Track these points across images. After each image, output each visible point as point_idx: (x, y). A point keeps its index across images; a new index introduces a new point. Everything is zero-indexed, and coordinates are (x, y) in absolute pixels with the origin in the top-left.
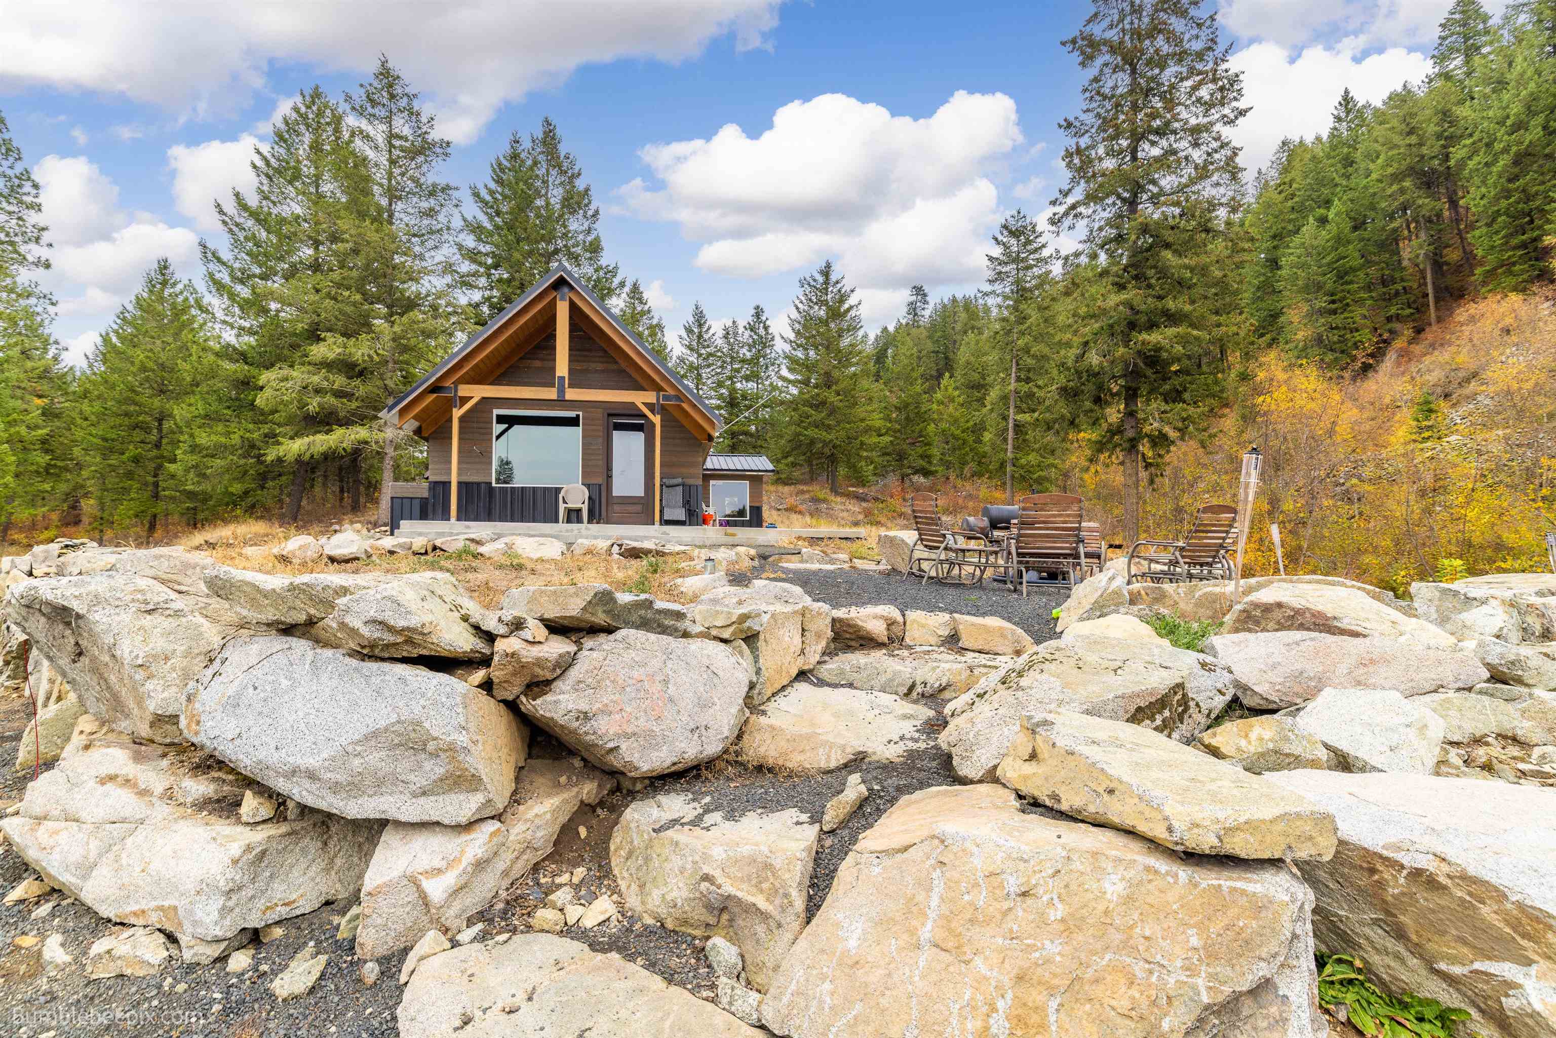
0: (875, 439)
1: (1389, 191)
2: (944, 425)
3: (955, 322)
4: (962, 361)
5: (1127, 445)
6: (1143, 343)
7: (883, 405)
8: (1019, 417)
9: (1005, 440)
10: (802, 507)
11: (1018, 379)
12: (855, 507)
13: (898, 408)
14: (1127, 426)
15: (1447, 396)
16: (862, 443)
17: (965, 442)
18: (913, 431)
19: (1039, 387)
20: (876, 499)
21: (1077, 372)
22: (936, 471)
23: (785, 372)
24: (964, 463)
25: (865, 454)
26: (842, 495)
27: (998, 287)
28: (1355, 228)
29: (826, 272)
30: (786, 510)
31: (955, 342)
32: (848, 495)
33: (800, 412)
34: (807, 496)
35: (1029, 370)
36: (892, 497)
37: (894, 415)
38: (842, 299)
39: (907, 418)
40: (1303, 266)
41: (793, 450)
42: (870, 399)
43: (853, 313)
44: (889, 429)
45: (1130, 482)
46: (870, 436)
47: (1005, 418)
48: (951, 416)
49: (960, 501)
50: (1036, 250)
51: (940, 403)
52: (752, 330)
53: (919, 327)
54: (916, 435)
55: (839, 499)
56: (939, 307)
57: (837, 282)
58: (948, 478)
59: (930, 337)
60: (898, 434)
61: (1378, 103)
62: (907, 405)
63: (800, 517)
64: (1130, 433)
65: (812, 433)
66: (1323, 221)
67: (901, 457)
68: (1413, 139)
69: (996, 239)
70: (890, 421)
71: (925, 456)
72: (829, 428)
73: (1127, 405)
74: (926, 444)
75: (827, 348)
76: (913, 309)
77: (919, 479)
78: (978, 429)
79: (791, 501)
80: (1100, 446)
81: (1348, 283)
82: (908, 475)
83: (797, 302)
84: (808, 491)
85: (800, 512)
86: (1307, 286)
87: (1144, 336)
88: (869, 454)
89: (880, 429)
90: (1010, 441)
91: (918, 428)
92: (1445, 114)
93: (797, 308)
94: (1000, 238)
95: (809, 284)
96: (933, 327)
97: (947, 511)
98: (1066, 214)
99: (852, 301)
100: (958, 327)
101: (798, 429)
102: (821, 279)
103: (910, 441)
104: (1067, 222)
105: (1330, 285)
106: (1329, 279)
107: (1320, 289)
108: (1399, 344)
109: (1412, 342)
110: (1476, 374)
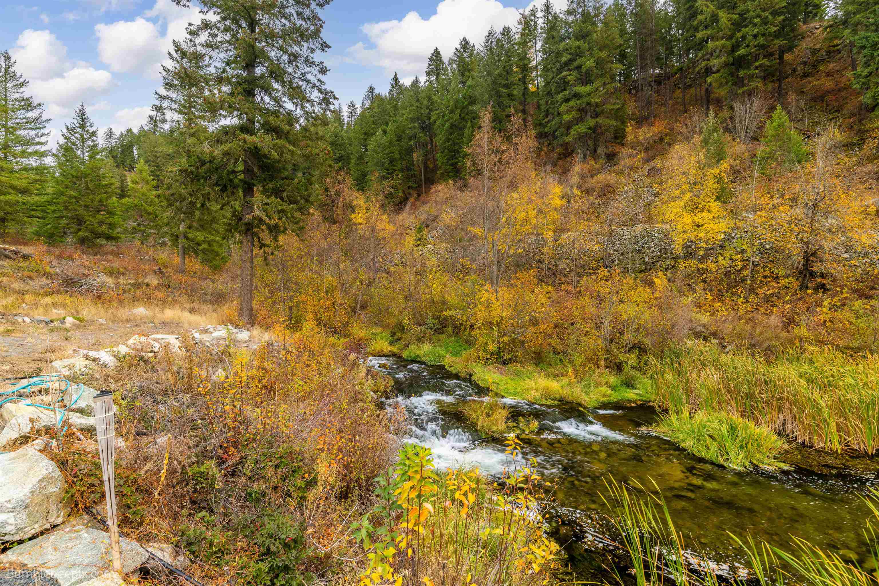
1: (410, 126)
14: (244, 213)
15: (427, 226)
28: (398, 141)
40: (376, 152)
64: (246, 219)
66: (385, 132)
68: (418, 104)
73: (245, 197)
76: (153, 120)
81: (394, 166)
86: (377, 163)
92: (429, 98)
105: (386, 165)
106: (387, 161)
107: (383, 165)
108: (412, 200)
109: (416, 200)
110: (436, 218)
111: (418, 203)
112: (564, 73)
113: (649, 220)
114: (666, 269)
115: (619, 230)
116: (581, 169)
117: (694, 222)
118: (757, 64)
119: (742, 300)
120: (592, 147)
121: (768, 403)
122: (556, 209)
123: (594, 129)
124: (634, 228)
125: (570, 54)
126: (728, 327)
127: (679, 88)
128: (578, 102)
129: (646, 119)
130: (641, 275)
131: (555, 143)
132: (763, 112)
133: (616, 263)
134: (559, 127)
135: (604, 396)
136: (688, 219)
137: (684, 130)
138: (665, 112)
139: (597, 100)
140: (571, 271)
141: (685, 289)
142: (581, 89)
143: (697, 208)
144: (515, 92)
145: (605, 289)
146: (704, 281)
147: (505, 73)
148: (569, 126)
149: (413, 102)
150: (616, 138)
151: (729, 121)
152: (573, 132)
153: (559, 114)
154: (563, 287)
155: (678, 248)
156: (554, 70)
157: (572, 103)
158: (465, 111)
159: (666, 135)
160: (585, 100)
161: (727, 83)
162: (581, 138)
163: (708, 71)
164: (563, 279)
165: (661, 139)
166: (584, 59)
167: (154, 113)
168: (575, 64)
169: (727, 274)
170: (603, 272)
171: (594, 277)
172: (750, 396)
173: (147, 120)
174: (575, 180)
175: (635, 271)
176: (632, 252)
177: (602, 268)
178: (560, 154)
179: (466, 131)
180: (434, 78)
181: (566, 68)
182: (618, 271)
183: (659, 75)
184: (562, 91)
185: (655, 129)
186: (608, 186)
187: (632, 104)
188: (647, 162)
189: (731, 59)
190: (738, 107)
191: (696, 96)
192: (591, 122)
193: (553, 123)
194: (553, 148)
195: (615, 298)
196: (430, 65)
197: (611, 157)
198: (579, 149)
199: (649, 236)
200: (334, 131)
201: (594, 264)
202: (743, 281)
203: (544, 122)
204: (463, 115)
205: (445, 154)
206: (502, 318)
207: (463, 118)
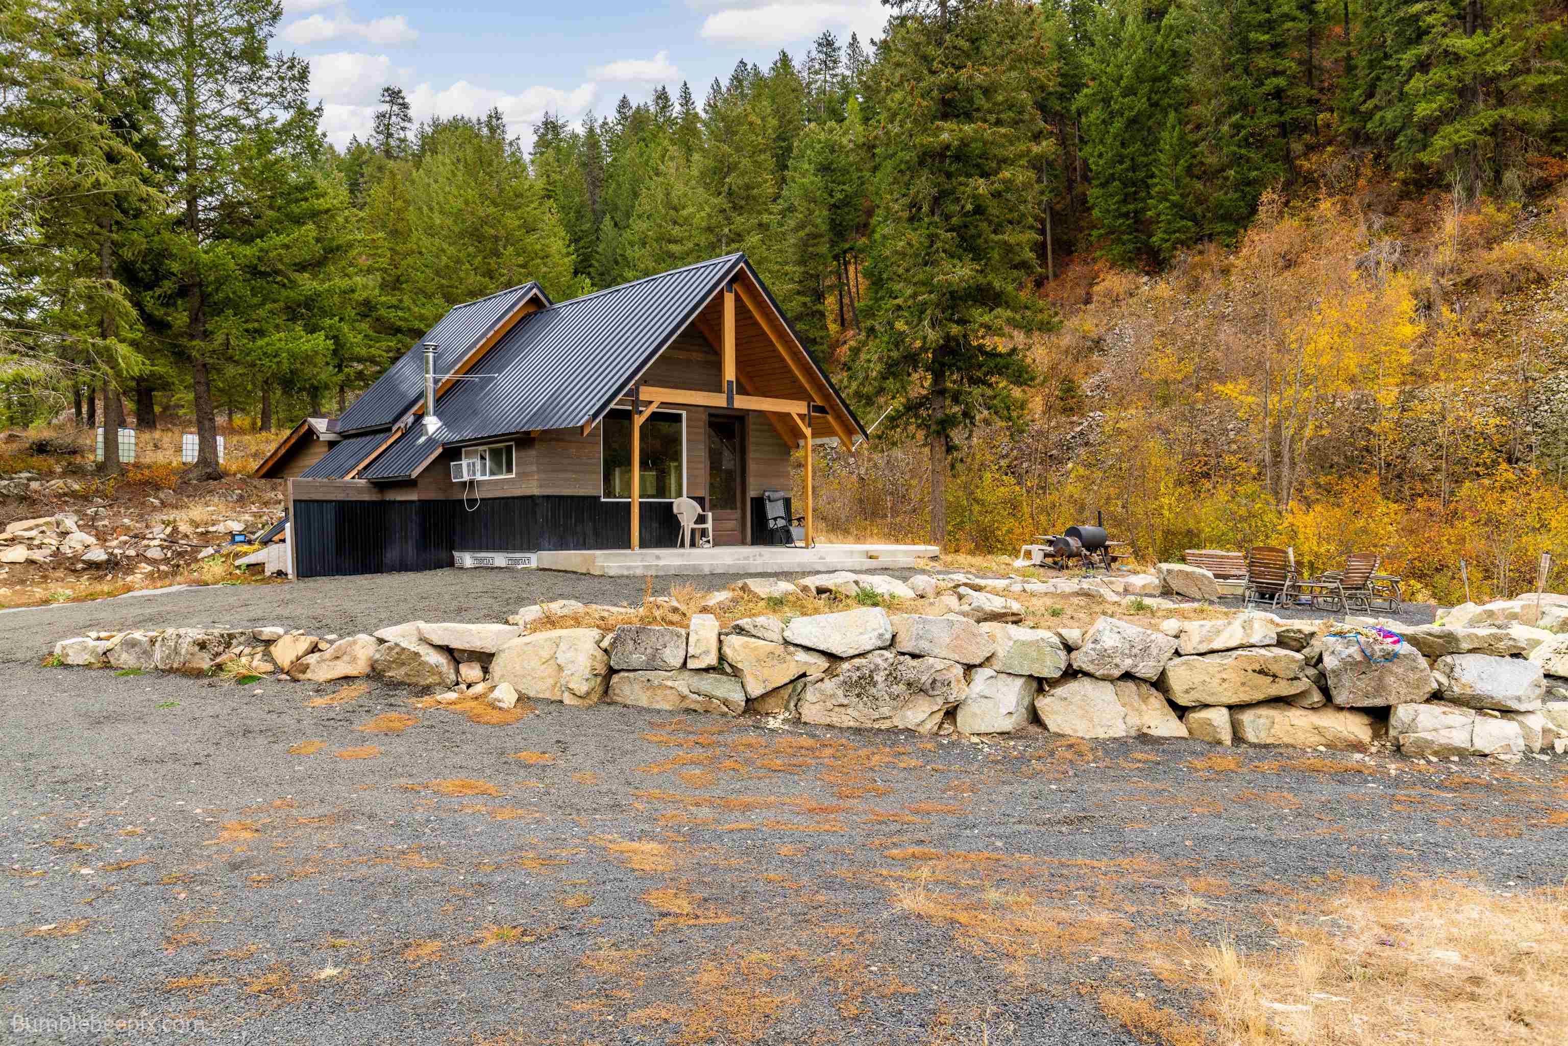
76: (383, 124)
110: (1098, 344)
115: (1549, 380)
116: (1463, 228)
120: (1489, 171)
123: (1494, 132)
128: (1453, 72)
133: (1538, 452)
134: (1403, 128)
139: (1500, 68)
140: (1437, 470)
142: (1461, 42)
148: (1429, 127)
152: (1438, 142)
153: (1404, 95)
154: (1420, 503)
157: (1437, 74)
158: (1162, 87)
160: (1471, 67)
162: (1460, 153)
164: (1419, 487)
167: (386, 107)
171: (1486, 482)
173: (372, 124)
174: (1445, 254)
177: (1505, 465)
178: (1405, 182)
179: (1165, 134)
182: (1538, 470)
184: (1411, 44)
186: (1528, 268)
192: (1486, 115)
193: (1389, 115)
194: (1389, 167)
197: (1539, 192)
198: (1455, 178)
200: (827, 140)
201: (1487, 457)
203: (1363, 108)
204: (1155, 97)
205: (1111, 189)
206: (1317, 556)
207: (1156, 105)
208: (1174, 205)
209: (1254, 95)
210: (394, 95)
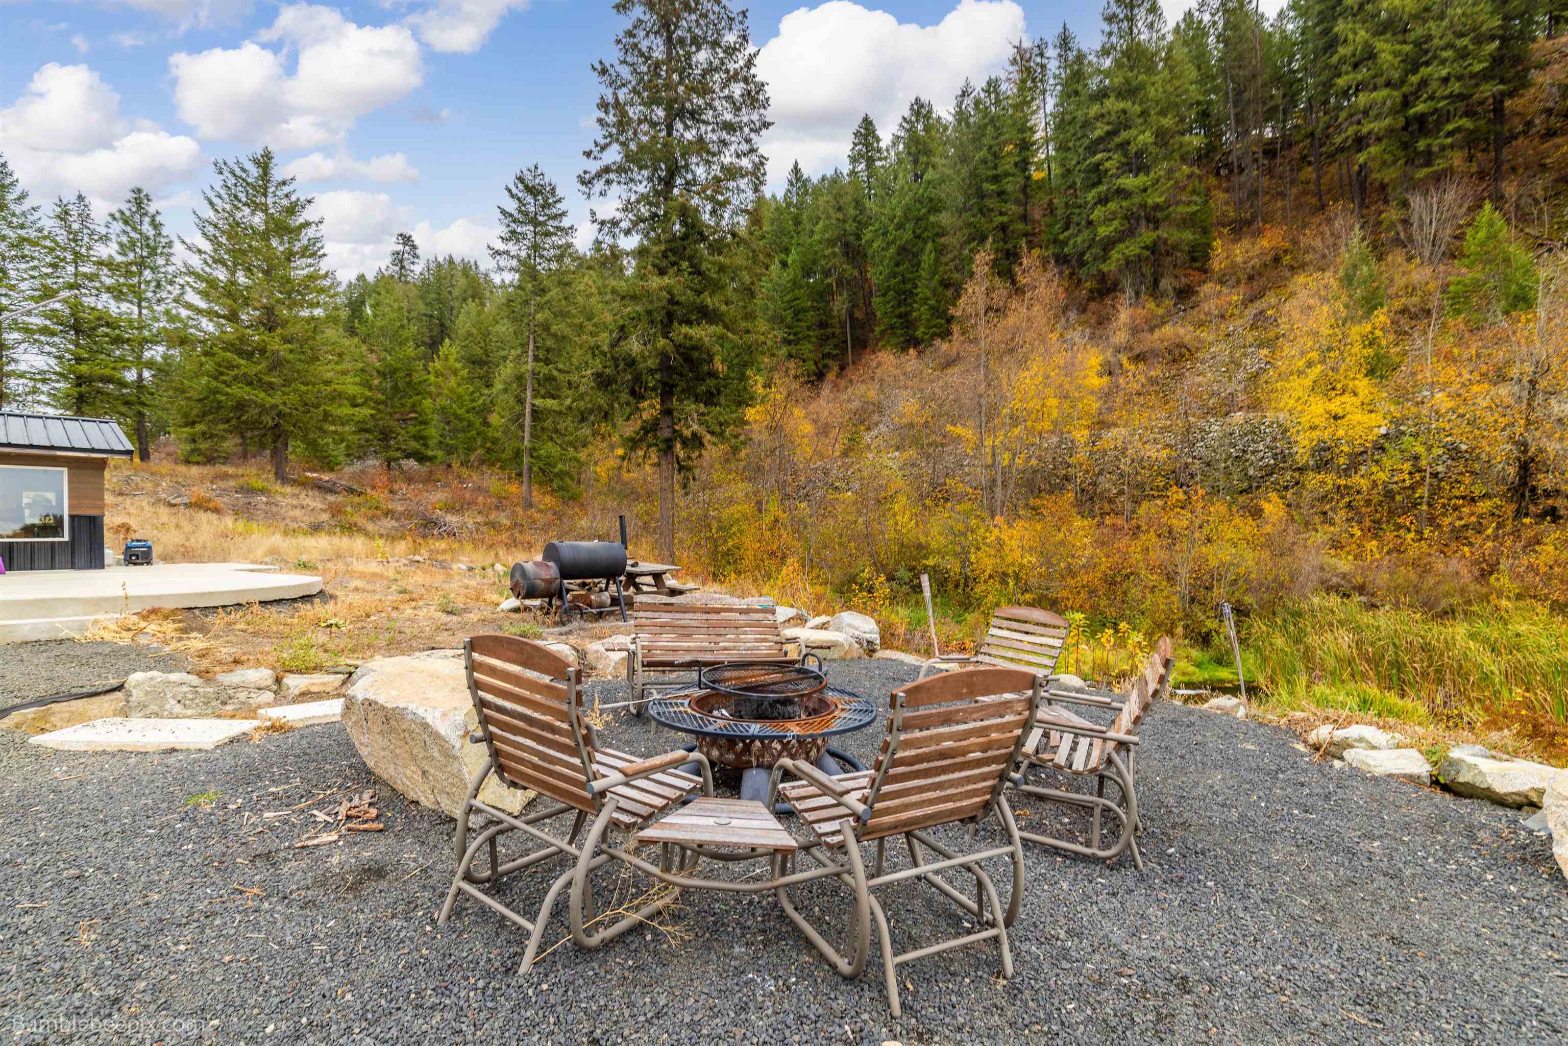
0: (347, 410)
1: (827, 252)
2: (442, 402)
3: (452, 286)
4: (462, 332)
5: (663, 446)
6: (686, 336)
7: (361, 365)
8: (538, 402)
9: (521, 427)
10: (220, 502)
11: (536, 359)
12: (314, 501)
13: (382, 374)
14: (663, 425)
16: (326, 414)
17: (470, 424)
18: (403, 405)
19: (560, 370)
20: (351, 491)
21: (613, 358)
22: (435, 457)
23: (192, 298)
24: (470, 449)
25: (333, 428)
26: (294, 482)
27: (512, 248)
28: (804, 276)
29: (265, 162)
30: (188, 506)
31: (452, 309)
32: (304, 484)
33: (218, 359)
34: (232, 483)
35: (548, 350)
36: (373, 488)
37: (376, 382)
38: (292, 210)
39: (395, 388)
40: (770, 299)
41: (204, 414)
42: (340, 355)
43: (311, 232)
44: (367, 399)
45: (666, 486)
46: (340, 406)
47: (520, 401)
48: (451, 390)
49: (467, 495)
50: (555, 217)
51: (438, 374)
52: (126, 222)
53: (407, 283)
54: (407, 409)
55: (288, 489)
56: (432, 265)
57: (284, 183)
58: (449, 466)
59: (422, 297)
60: (382, 407)
61: (815, 179)
62: (393, 372)
63: (214, 517)
64: (666, 433)
65: (239, 391)
66: (784, 264)
67: (386, 436)
68: (840, 216)
69: (510, 191)
70: (370, 389)
71: (418, 437)
72: (270, 388)
73: (662, 403)
74: (421, 423)
75: (267, 273)
76: (398, 259)
77: (411, 464)
78: (485, 411)
79: (202, 491)
80: (633, 444)
81: (800, 321)
82: (396, 459)
83: (211, 195)
84: (235, 477)
85: (216, 511)
87: (685, 329)
88: (340, 429)
89: (354, 397)
90: (527, 429)
91: (409, 402)
92: (858, 203)
93: (211, 204)
94: (514, 191)
95: (233, 173)
96: (425, 287)
97: (450, 508)
98: (598, 175)
99: (307, 215)
100: (456, 292)
101: (214, 384)
102: (254, 171)
103: (398, 416)
104: (599, 186)
105: (789, 320)
106: (789, 315)
107: (782, 321)
108: (831, 376)
109: (839, 376)
110: (879, 408)
111: (843, 383)
112: (1099, 156)
113: (1255, 406)
114: (1286, 488)
115: (1202, 423)
116: (1132, 317)
117: (1329, 413)
118: (1450, 127)
119: (1412, 535)
120: (1150, 278)
121: (1425, 675)
122: (1092, 392)
123: (1153, 248)
124: (1228, 420)
125: (1108, 123)
126: (1382, 578)
127: (1310, 163)
128: (1124, 204)
129: (1249, 223)
130: (1242, 499)
131: (1082, 272)
132: (1464, 210)
133: (1198, 478)
134: (1089, 247)
135: (1184, 674)
136: (1318, 408)
137: (1318, 243)
138: (1284, 209)
139: (1158, 200)
140: (1121, 493)
141: (1317, 519)
142: (1129, 182)
143: (1334, 389)
144: (1010, 188)
145: (1180, 522)
146: (1349, 506)
147: (990, 158)
148: (1108, 245)
149: (831, 212)
150: (1194, 259)
151: (1400, 228)
152: (1115, 255)
153: (1090, 223)
154: (1108, 521)
155: (1302, 453)
156: (1081, 150)
157: (1112, 206)
158: (923, 224)
159: (1286, 252)
160: (1137, 200)
161: (1395, 162)
162: (1128, 264)
163: (1360, 142)
164: (1107, 507)
165: (1277, 260)
166: (1133, 132)
167: (401, 248)
168: (1117, 140)
169: (1389, 495)
170: (1177, 494)
171: (1160, 502)
172: (1398, 665)
173: (389, 259)
174: (1121, 337)
175: (1230, 491)
176: (1225, 461)
177: (1175, 488)
178: (1091, 291)
179: (925, 258)
180: (862, 166)
181: (1101, 147)
182: (1201, 492)
183: (1272, 141)
184: (1094, 185)
185: (1265, 243)
186: (1180, 346)
187: (1222, 196)
188: (1251, 301)
189: (1401, 122)
190: (1416, 201)
191: (1341, 180)
192: (1147, 235)
193: (1079, 239)
194: (1079, 281)
195: (1197, 535)
196: (855, 144)
197: (1185, 294)
198: (1127, 283)
199: (1254, 432)
201: (1160, 482)
202: (1415, 505)
203: (1061, 237)
204: (918, 231)
205: (888, 298)
206: (1022, 567)
207: (919, 237)
208: (932, 308)
209: (986, 226)
210: (406, 240)
